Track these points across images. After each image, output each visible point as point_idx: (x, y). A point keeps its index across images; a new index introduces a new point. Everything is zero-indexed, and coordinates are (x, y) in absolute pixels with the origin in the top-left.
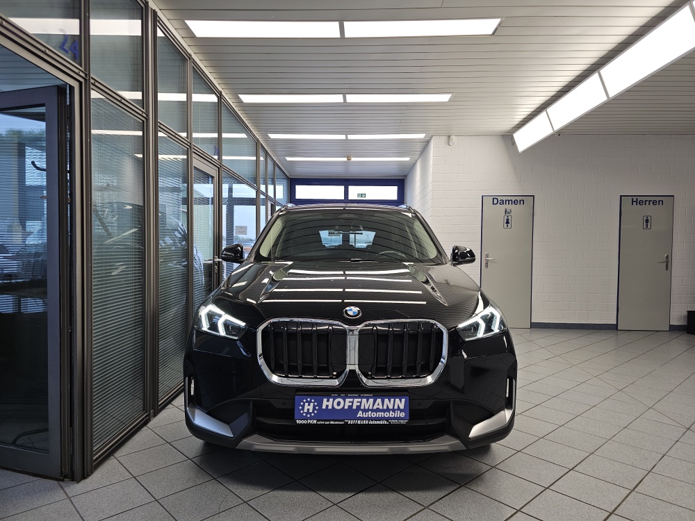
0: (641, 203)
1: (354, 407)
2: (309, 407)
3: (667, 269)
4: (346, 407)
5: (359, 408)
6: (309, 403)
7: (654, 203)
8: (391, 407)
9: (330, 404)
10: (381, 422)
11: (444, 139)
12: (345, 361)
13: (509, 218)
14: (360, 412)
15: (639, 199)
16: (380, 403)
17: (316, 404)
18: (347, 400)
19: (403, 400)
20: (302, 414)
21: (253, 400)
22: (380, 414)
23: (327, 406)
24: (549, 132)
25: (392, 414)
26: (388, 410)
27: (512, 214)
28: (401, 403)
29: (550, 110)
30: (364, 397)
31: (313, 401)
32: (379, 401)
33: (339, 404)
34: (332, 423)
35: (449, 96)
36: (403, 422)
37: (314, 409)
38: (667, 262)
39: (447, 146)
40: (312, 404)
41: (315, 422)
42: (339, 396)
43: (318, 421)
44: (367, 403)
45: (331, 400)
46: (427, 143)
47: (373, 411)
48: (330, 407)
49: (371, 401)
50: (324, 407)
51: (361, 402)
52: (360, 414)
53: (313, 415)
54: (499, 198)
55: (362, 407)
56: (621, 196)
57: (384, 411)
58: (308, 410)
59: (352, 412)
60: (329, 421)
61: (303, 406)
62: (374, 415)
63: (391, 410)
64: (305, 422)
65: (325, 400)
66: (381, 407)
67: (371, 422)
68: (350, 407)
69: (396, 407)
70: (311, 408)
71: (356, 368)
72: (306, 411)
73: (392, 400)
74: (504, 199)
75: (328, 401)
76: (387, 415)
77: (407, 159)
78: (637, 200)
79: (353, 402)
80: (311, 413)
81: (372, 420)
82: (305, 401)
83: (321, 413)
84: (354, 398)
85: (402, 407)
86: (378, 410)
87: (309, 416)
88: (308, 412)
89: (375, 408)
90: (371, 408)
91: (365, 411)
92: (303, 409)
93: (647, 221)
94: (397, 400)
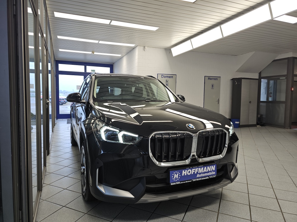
0: (211, 79)
1: (196, 173)
2: (176, 176)
3: (218, 104)
4: (192, 173)
5: (197, 172)
6: (176, 174)
7: (215, 79)
8: (210, 170)
9: (185, 173)
10: (206, 178)
11: (142, 48)
12: (191, 151)
13: (168, 83)
14: (198, 175)
15: (211, 77)
16: (206, 169)
17: (179, 174)
18: (193, 170)
19: (214, 166)
20: (173, 180)
21: (145, 176)
22: (206, 174)
23: (184, 174)
24: (191, 48)
25: (210, 174)
26: (209, 172)
27: (168, 82)
28: (213, 168)
29: (192, 40)
30: (200, 167)
31: (178, 172)
32: (205, 168)
33: (189, 172)
34: (186, 182)
35: (157, 28)
36: (214, 176)
37: (179, 176)
38: (218, 101)
39: (144, 51)
40: (178, 174)
41: (179, 183)
42: (190, 169)
43: (180, 182)
44: (201, 170)
45: (186, 171)
46: (134, 48)
47: (203, 173)
48: (186, 175)
49: (202, 168)
50: (183, 175)
51: (198, 170)
52: (198, 176)
53: (178, 179)
54: (164, 75)
55: (199, 172)
56: (205, 76)
57: (207, 172)
58: (176, 177)
59: (194, 175)
60: (185, 181)
61: (174, 176)
62: (204, 175)
63: (210, 171)
64: (175, 184)
65: (183, 171)
66: (206, 171)
67: (202, 179)
68: (194, 173)
69: (212, 170)
70: (177, 176)
71: (195, 154)
72: (175, 178)
73: (210, 167)
74: (166, 75)
75: (185, 171)
76: (208, 174)
77: (120, 55)
78: (210, 78)
79: (195, 170)
80: (177, 179)
81: (203, 178)
82: (174, 173)
83: (182, 178)
84: (195, 168)
85: (214, 170)
86: (205, 172)
87: (176, 180)
88: (176, 179)
89: (204, 172)
90: (202, 172)
91: (200, 174)
92: (174, 177)
93: (213, 86)
94: (212, 166)
